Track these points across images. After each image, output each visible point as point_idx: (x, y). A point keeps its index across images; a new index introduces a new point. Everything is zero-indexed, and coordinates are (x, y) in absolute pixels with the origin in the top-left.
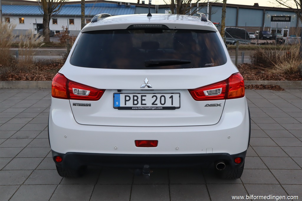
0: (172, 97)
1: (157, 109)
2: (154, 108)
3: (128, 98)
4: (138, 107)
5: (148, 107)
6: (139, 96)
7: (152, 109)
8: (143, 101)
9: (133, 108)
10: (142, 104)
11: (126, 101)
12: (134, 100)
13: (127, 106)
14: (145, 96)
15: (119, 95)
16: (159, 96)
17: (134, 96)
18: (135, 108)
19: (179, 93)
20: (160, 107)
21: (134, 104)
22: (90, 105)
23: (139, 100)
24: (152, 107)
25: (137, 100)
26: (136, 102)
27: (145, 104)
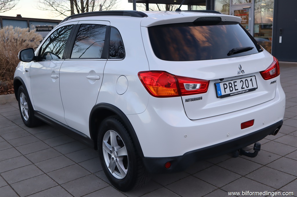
0: (251, 80)
1: (245, 92)
2: (244, 92)
3: (225, 86)
4: (234, 93)
5: (240, 92)
6: (232, 82)
7: (242, 93)
8: (236, 87)
9: (231, 95)
10: (236, 90)
11: (225, 89)
12: (230, 87)
13: (226, 93)
14: (236, 82)
15: (219, 84)
16: (244, 80)
17: (229, 83)
18: (232, 94)
19: (255, 76)
20: (247, 90)
21: (231, 91)
22: (201, 98)
23: (233, 86)
24: (242, 91)
25: (231, 87)
26: (231, 89)
27: (237, 89)
